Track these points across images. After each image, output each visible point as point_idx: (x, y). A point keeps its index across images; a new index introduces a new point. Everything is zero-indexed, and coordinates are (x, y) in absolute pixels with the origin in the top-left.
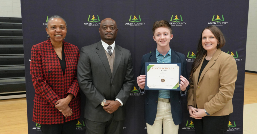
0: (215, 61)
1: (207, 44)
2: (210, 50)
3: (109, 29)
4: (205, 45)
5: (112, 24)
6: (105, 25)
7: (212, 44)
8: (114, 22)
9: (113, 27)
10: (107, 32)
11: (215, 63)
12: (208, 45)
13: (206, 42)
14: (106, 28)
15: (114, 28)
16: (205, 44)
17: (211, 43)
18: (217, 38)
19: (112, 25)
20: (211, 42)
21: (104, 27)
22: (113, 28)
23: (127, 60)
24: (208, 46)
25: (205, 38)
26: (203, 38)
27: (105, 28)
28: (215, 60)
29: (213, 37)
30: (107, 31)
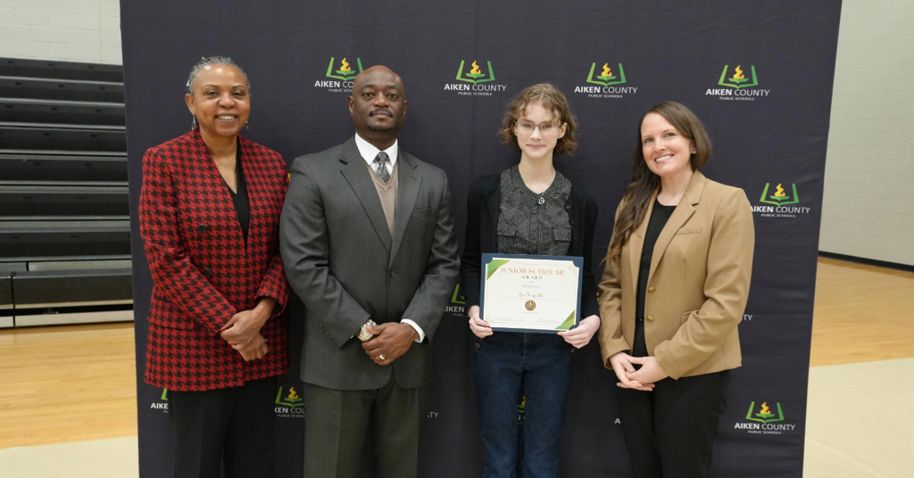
0: (693, 209)
1: (659, 158)
2: (671, 174)
3: (381, 99)
4: (655, 160)
5: (392, 84)
6: (370, 86)
7: (673, 155)
8: (398, 79)
9: (393, 92)
10: (377, 106)
11: (695, 212)
12: (663, 158)
13: (656, 152)
14: (374, 95)
15: (397, 97)
16: (655, 156)
17: (668, 152)
18: (685, 133)
19: (392, 87)
20: (669, 148)
21: (368, 90)
22: (392, 95)
23: (437, 198)
24: (663, 163)
25: (651, 139)
26: (646, 142)
27: (368, 94)
28: (693, 205)
29: (671, 134)
30: (377, 103)
